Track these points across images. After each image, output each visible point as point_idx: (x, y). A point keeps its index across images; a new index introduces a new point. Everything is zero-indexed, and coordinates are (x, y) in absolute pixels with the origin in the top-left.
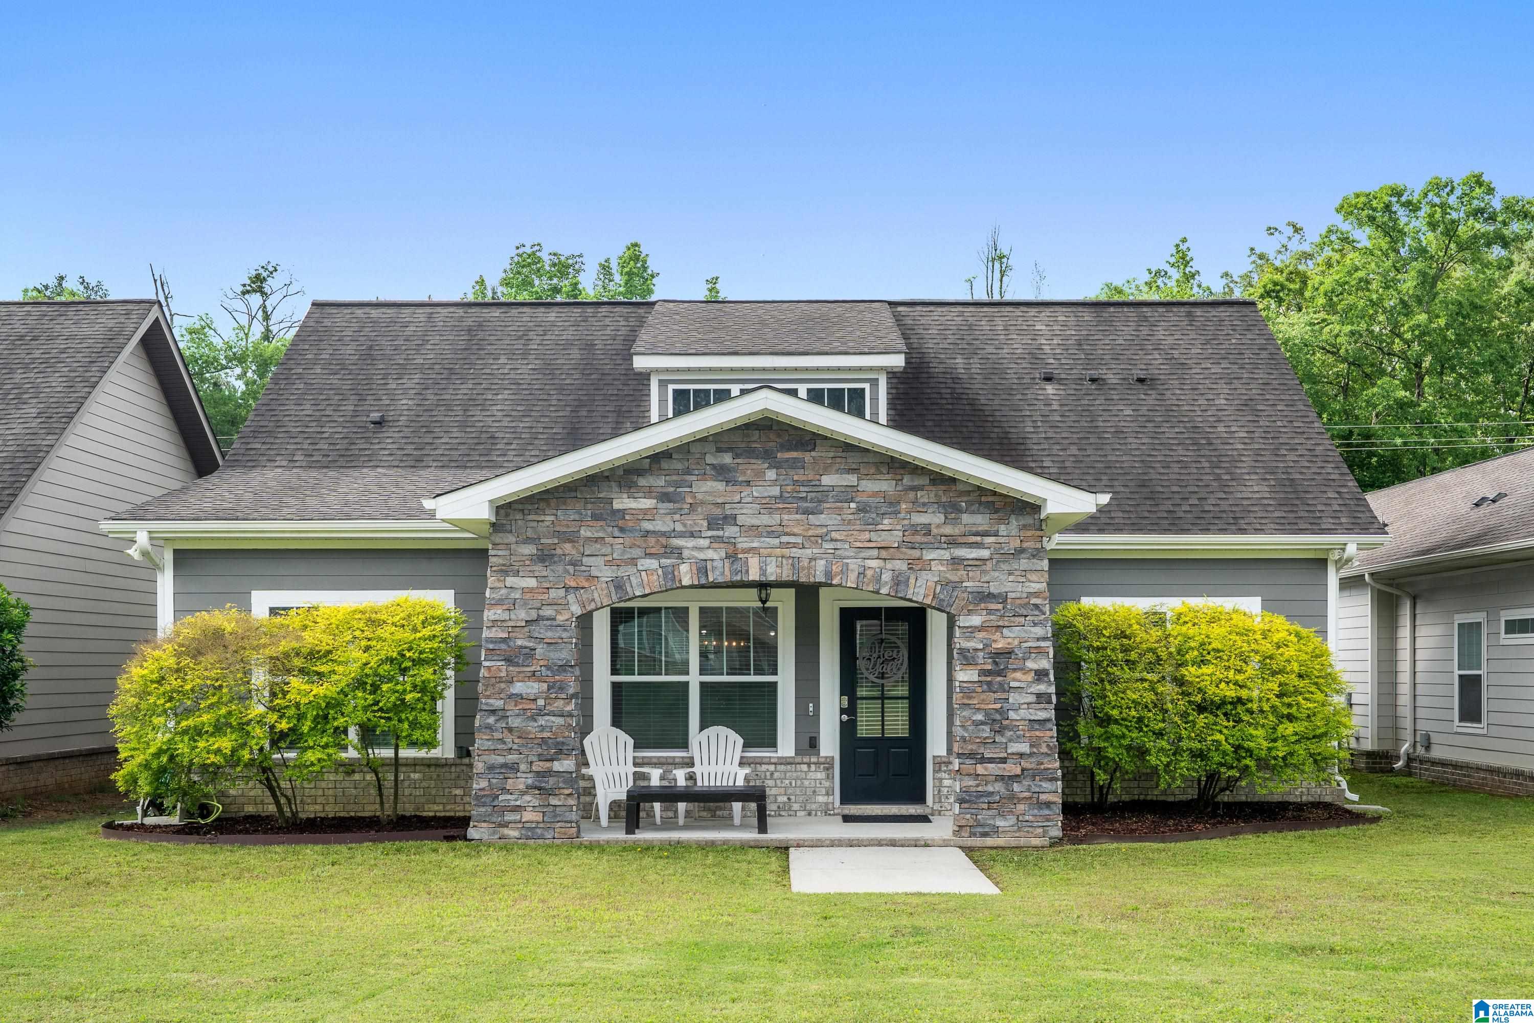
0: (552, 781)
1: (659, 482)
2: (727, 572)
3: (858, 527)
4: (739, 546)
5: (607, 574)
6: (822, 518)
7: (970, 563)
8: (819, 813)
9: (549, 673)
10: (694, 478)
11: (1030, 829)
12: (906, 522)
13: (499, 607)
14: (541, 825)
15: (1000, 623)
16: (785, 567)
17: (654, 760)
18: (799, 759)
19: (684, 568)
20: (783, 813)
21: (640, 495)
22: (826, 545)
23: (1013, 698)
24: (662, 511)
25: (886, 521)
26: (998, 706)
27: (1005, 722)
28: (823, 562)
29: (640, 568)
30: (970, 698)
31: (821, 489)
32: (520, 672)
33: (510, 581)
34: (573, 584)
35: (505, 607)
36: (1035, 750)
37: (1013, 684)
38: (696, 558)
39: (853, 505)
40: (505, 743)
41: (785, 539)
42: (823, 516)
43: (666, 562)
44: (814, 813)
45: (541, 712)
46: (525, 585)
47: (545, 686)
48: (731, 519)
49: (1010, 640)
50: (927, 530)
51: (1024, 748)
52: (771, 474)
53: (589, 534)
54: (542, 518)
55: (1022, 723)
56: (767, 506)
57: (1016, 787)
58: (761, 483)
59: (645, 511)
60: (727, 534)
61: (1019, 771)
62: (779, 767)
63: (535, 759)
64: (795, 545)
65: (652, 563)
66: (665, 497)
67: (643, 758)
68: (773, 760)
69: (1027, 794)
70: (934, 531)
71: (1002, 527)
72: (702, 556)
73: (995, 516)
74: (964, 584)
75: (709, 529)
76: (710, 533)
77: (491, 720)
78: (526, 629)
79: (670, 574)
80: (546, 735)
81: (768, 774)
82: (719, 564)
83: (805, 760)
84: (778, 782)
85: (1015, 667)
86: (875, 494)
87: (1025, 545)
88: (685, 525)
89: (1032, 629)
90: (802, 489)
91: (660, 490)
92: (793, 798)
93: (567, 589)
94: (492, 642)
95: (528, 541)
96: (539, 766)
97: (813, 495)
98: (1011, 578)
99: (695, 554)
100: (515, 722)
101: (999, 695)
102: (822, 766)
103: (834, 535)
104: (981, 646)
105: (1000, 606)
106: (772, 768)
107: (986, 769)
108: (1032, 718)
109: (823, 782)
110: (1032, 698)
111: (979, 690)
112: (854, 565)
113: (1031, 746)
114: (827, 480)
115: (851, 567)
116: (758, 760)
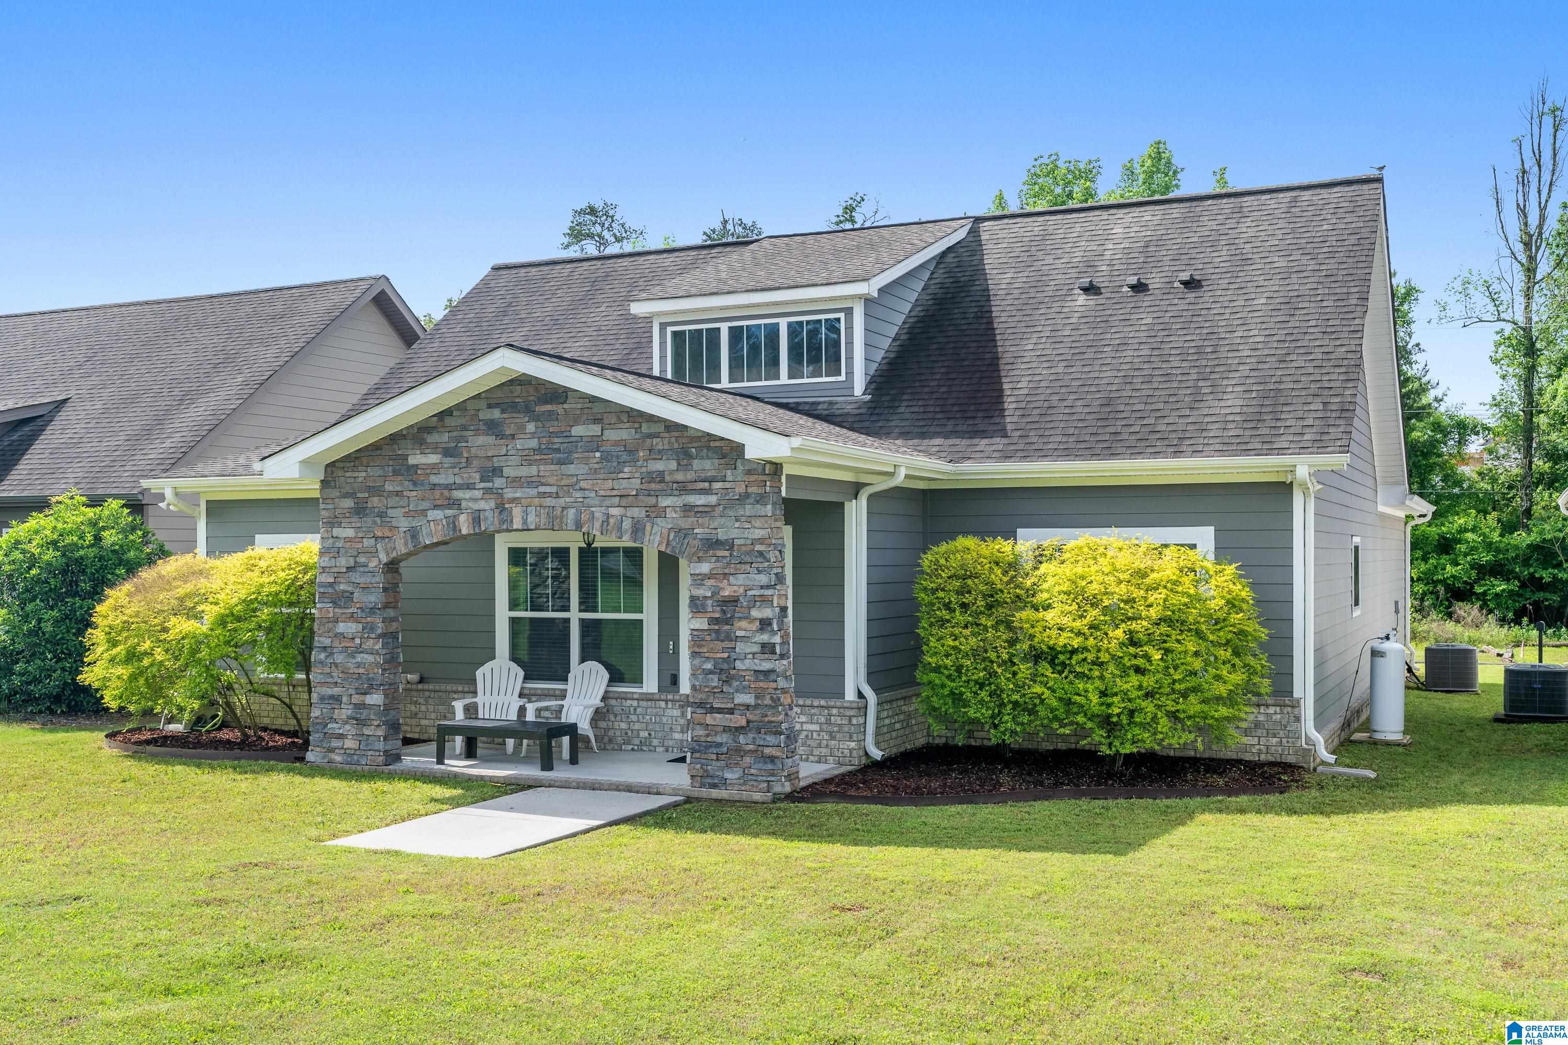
0: (365, 712)
1: (443, 438)
2: (496, 522)
3: (601, 476)
4: (506, 496)
5: (404, 524)
6: (571, 469)
7: (700, 509)
8: (675, 750)
9: (363, 615)
10: (470, 433)
11: (755, 783)
12: (644, 470)
13: (327, 555)
14: (358, 752)
15: (727, 571)
16: (543, 516)
17: (539, 692)
18: (660, 696)
19: (463, 518)
20: (644, 748)
21: (429, 451)
22: (578, 494)
23: (740, 647)
24: (446, 466)
25: (626, 470)
26: (726, 655)
27: (733, 672)
28: (573, 511)
29: (430, 518)
30: (700, 646)
31: (571, 439)
32: (342, 614)
33: (336, 531)
34: (379, 534)
35: (331, 555)
36: (760, 702)
37: (739, 633)
38: (472, 509)
39: (598, 454)
40: (332, 677)
41: (542, 489)
42: (573, 466)
43: (449, 512)
44: (670, 749)
45: (359, 650)
46: (345, 535)
47: (361, 626)
48: (497, 472)
49: (736, 588)
50: (660, 477)
51: (748, 699)
52: (531, 427)
53: (391, 489)
54: (356, 474)
55: (748, 673)
56: (527, 459)
57: (742, 739)
58: (522, 436)
59: (433, 466)
60: (496, 485)
61: (744, 723)
62: (641, 703)
63: (353, 692)
64: (550, 495)
65: (438, 514)
66: (447, 453)
67: (530, 689)
68: (635, 696)
69: (751, 747)
70: (668, 478)
71: (729, 472)
72: (475, 506)
73: (722, 461)
74: (695, 531)
75: (481, 481)
76: (482, 485)
77: (322, 656)
78: (347, 575)
79: (453, 524)
80: (361, 671)
81: (632, 709)
82: (489, 514)
83: (662, 697)
84: (641, 717)
85: (740, 615)
86: (616, 443)
87: (750, 490)
88: (463, 478)
89: (757, 577)
90: (556, 440)
91: (444, 445)
92: (653, 733)
93: (376, 538)
94: (322, 586)
95: (345, 496)
96: (356, 699)
97: (565, 445)
98: (737, 524)
99: (471, 504)
100: (339, 658)
101: (727, 644)
102: (678, 704)
103: (583, 484)
104: (709, 594)
105: (727, 553)
106: (635, 703)
107: (715, 719)
108: (757, 668)
109: (679, 719)
110: (757, 648)
111: (708, 638)
112: (599, 513)
113: (757, 697)
114: (578, 431)
115: (597, 515)
116: (624, 696)
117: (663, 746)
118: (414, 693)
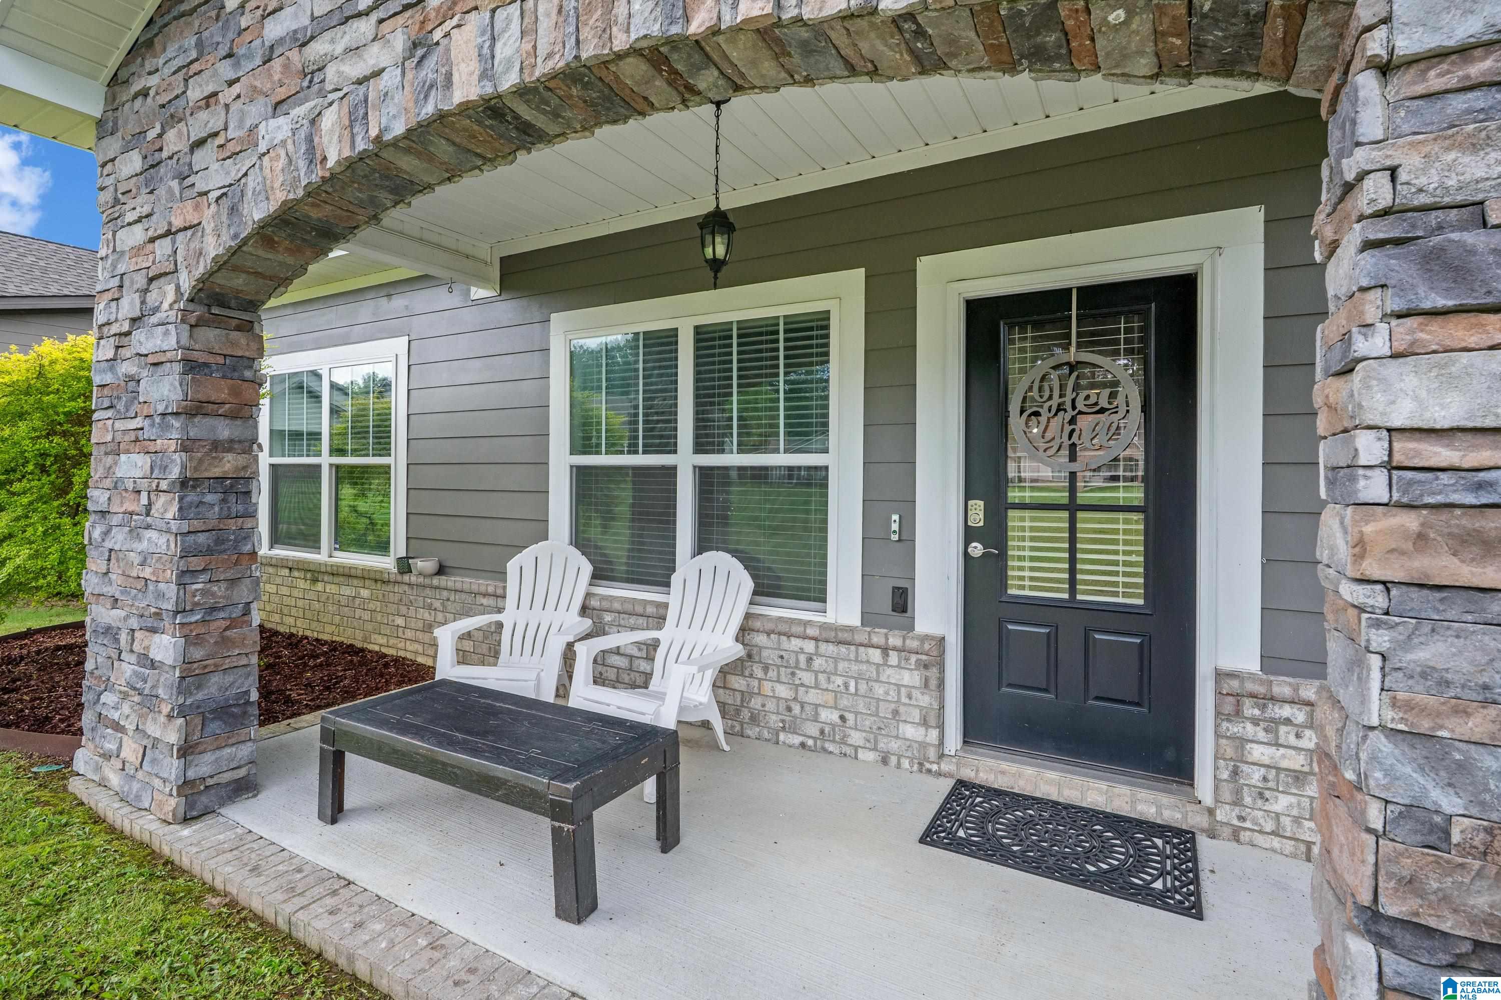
8: (906, 763)
17: (617, 606)
18: (866, 635)
20: (830, 747)
44: (893, 760)
62: (823, 647)
67: (603, 598)
68: (810, 632)
81: (802, 658)
83: (875, 640)
84: (822, 677)
92: (850, 717)
102: (913, 658)
106: (809, 647)
109: (916, 693)
116: (783, 628)
117: (875, 749)
118: (428, 591)
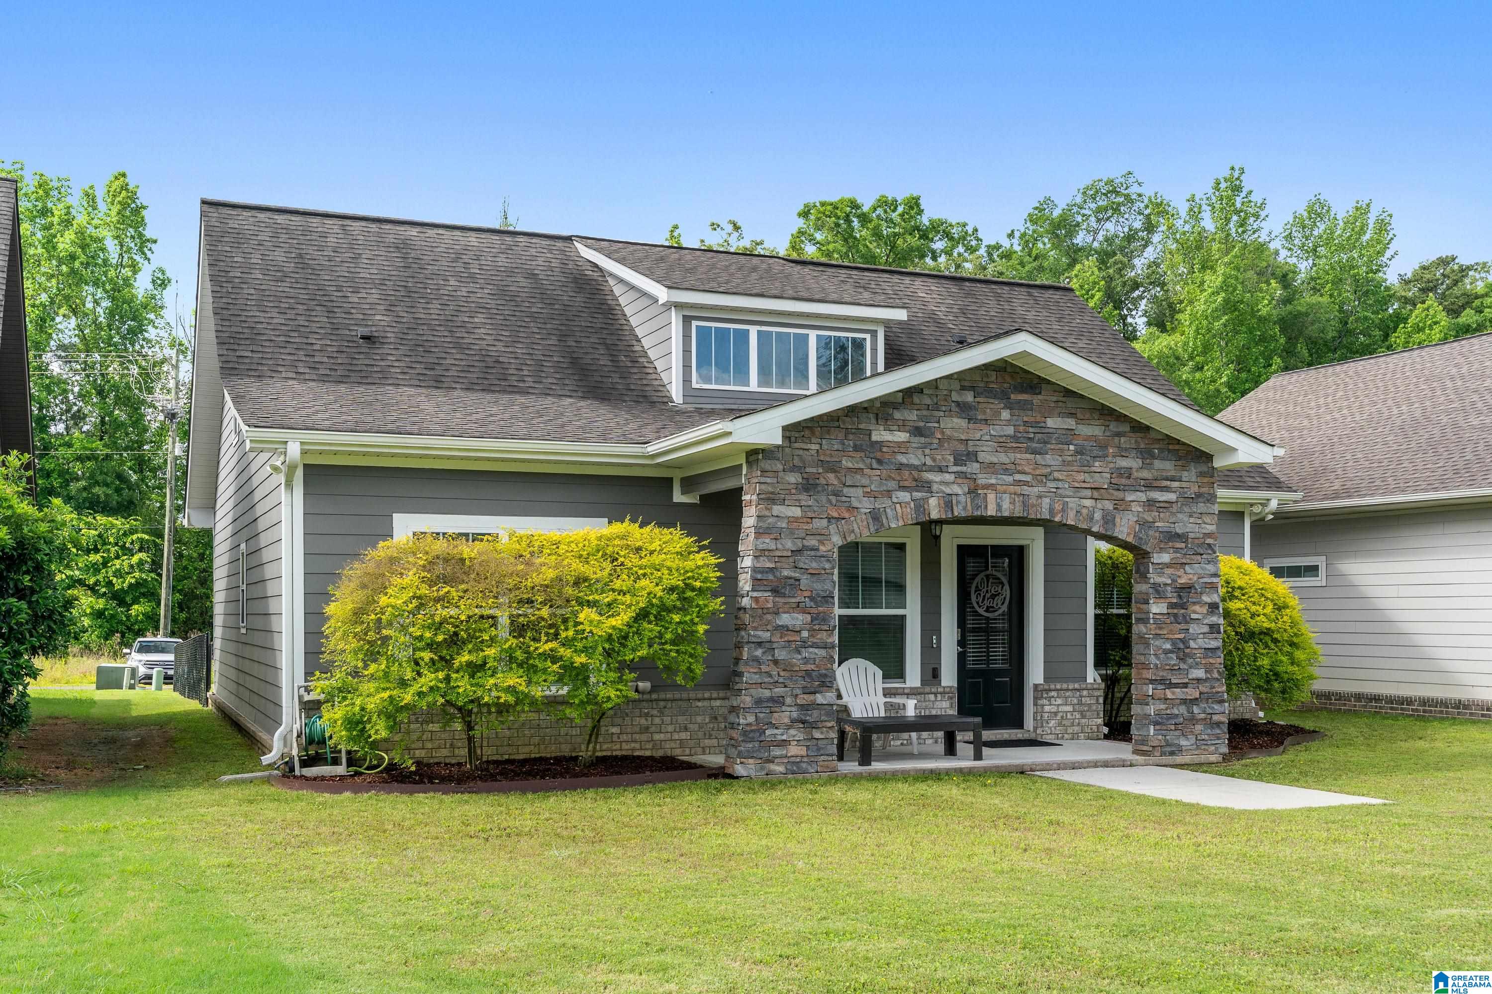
0: (816, 713)
1: (912, 416)
2: (969, 507)
3: (1075, 468)
4: (980, 482)
5: (866, 505)
6: (1049, 459)
7: (1162, 505)
9: (812, 604)
10: (942, 414)
11: (1206, 747)
12: (1112, 465)
13: (767, 535)
14: (805, 759)
15: (1184, 561)
16: (1017, 504)
18: (927, 689)
19: (933, 502)
21: (895, 428)
22: (1051, 484)
23: (1194, 629)
24: (914, 445)
25: (1097, 464)
26: (1182, 636)
27: (1187, 651)
28: (1047, 500)
29: (895, 500)
30: (1160, 628)
31: (1046, 430)
32: (785, 603)
33: (777, 509)
34: (835, 515)
35: (772, 536)
36: (1209, 676)
37: (1194, 616)
38: (943, 492)
39: (1072, 447)
40: (771, 676)
41: (1018, 477)
42: (1048, 456)
43: (918, 495)
45: (804, 644)
46: (790, 514)
47: (809, 617)
48: (972, 456)
49: (1191, 576)
50: (1128, 473)
51: (1200, 673)
52: (1005, 415)
53: (850, 465)
54: (809, 446)
55: (1199, 651)
56: (1002, 444)
57: (1196, 710)
58: (998, 422)
59: (899, 444)
60: (969, 470)
61: (1198, 696)
63: (798, 691)
64: (1026, 483)
65: (905, 496)
66: (917, 432)
69: (1203, 716)
70: (1135, 474)
71: (1185, 474)
72: (948, 490)
73: (1180, 463)
74: (1157, 524)
75: (955, 464)
76: (955, 469)
77: (759, 652)
78: (791, 560)
79: (920, 506)
80: (810, 667)
82: (962, 499)
85: (1194, 600)
86: (1088, 438)
87: (1203, 490)
88: (934, 460)
89: (1206, 566)
90: (1031, 430)
91: (912, 424)
93: (829, 519)
94: (762, 573)
95: (794, 469)
96: (804, 699)
97: (1040, 435)
98: (1192, 520)
99: (943, 488)
100: (780, 654)
101: (1183, 626)
102: (947, 696)
103: (1056, 475)
104: (1169, 582)
105: (1183, 545)
107: (1173, 693)
108: (1207, 646)
110: (1206, 629)
111: (1168, 621)
112: (1073, 503)
113: (1206, 672)
114: (1051, 423)
115: (1070, 505)
118: (644, 704)
